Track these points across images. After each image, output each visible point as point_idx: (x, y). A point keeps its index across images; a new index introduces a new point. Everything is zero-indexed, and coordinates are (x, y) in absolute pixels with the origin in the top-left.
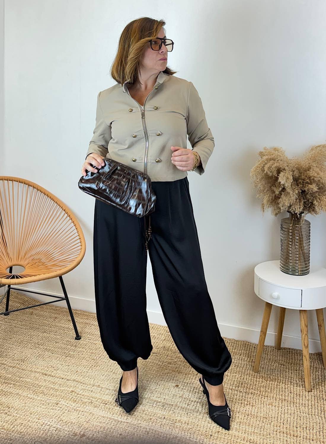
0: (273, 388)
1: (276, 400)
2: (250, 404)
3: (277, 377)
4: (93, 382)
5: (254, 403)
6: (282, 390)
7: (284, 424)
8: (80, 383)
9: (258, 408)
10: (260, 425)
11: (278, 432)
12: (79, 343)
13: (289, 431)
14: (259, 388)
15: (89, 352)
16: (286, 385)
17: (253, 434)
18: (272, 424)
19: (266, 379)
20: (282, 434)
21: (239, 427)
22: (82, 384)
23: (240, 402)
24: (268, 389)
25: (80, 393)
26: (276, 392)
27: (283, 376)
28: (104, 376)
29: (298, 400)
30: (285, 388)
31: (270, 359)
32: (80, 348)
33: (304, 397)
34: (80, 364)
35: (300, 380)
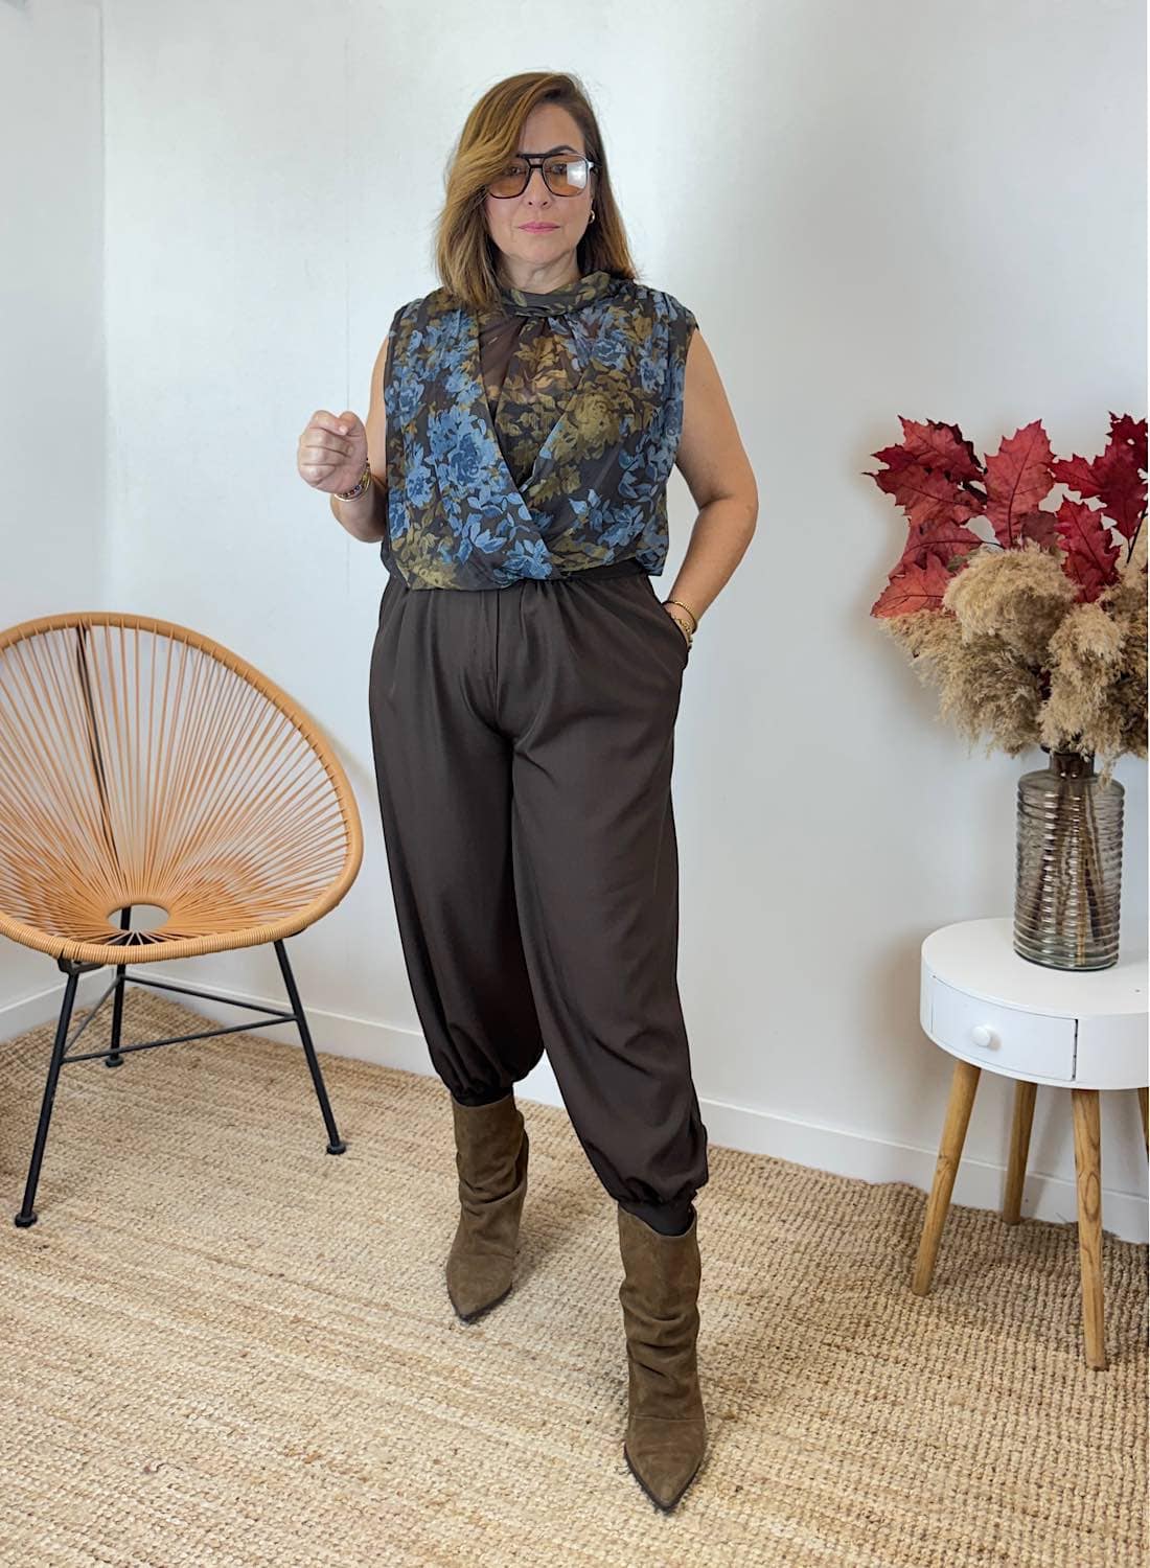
0: (972, 1348)
1: (978, 1390)
2: (885, 1397)
3: (990, 1315)
4: (369, 1294)
5: (901, 1394)
6: (1004, 1358)
7: (998, 1470)
8: (325, 1295)
9: (914, 1411)
10: (911, 1469)
11: (971, 1495)
12: (339, 1166)
13: (1009, 1496)
14: (923, 1348)
15: (367, 1198)
16: (1020, 1342)
17: (882, 1495)
18: (955, 1468)
19: (952, 1319)
20: (983, 1504)
21: (837, 1469)
22: (331, 1297)
23: (855, 1387)
24: (957, 1351)
25: (324, 1323)
26: (983, 1365)
27: (1013, 1312)
28: (405, 1277)
29: (1057, 1396)
30: (1016, 1353)
31: (976, 1254)
32: (339, 1181)
33: (1078, 1387)
34: (331, 1232)
35: (1072, 1329)
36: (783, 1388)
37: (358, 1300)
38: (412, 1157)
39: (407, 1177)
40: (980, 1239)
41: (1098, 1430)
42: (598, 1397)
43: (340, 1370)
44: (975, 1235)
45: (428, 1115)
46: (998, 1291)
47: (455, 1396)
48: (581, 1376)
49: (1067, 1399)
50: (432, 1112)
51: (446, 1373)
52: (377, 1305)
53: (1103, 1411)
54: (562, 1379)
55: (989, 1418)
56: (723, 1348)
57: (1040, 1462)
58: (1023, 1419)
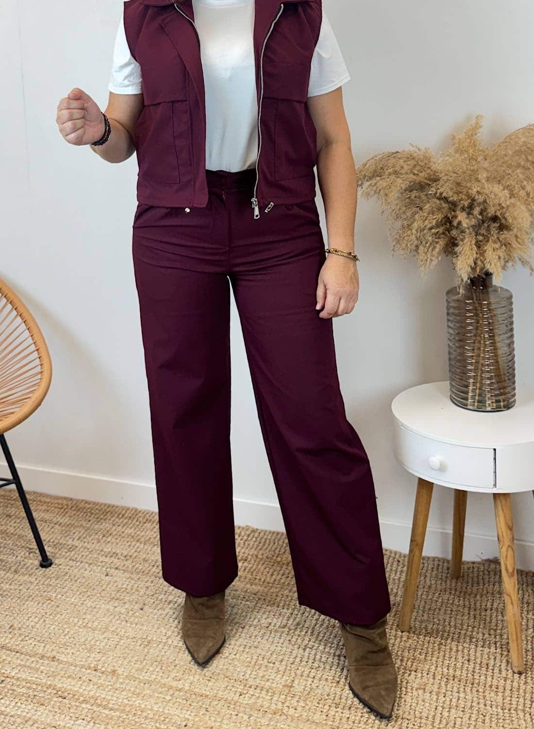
0: (430, 650)
1: (434, 679)
3: (441, 627)
4: (43, 650)
6: (450, 655)
8: (14, 653)
12: (25, 565)
14: (399, 653)
15: (43, 584)
16: (460, 644)
19: (417, 632)
22: (18, 654)
24: (420, 652)
25: (13, 674)
26: (437, 661)
27: (456, 623)
29: (483, 677)
30: (457, 651)
31: (430, 587)
32: (24, 575)
33: (496, 670)
34: (19, 610)
35: (492, 632)
36: (311, 689)
37: (35, 655)
38: (72, 554)
39: (68, 567)
40: (431, 577)
41: (510, 699)
42: (192, 707)
43: (23, 706)
44: (428, 575)
45: (81, 525)
46: (445, 610)
47: (99, 716)
48: (181, 694)
49: (489, 679)
50: (84, 523)
51: (92, 701)
52: (48, 658)
53: (512, 686)
54: (168, 698)
55: (441, 697)
56: (271, 665)
57: (474, 723)
58: (462, 695)
